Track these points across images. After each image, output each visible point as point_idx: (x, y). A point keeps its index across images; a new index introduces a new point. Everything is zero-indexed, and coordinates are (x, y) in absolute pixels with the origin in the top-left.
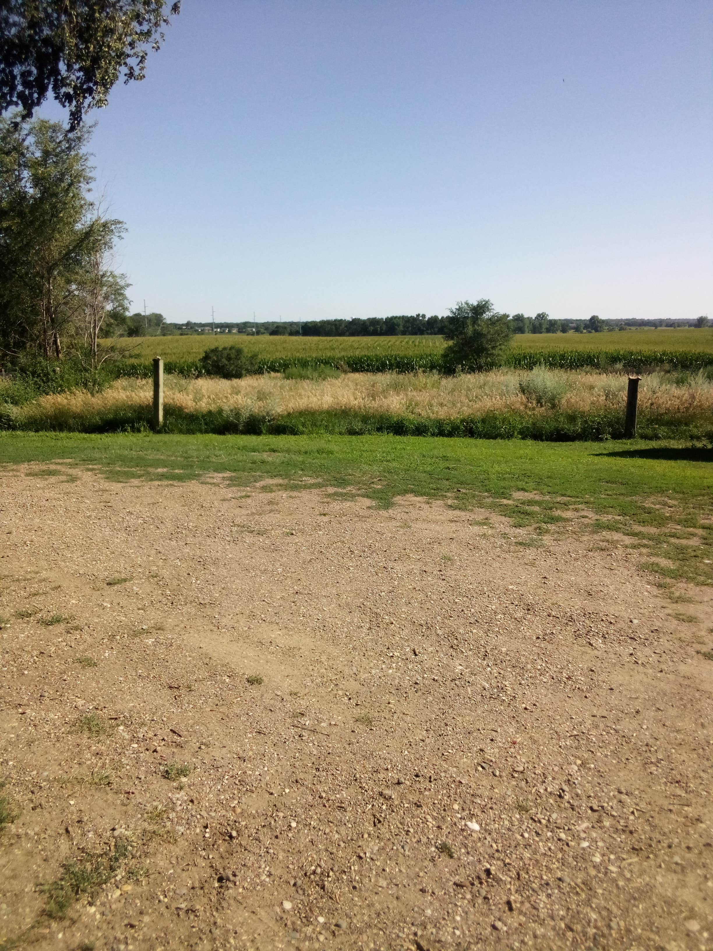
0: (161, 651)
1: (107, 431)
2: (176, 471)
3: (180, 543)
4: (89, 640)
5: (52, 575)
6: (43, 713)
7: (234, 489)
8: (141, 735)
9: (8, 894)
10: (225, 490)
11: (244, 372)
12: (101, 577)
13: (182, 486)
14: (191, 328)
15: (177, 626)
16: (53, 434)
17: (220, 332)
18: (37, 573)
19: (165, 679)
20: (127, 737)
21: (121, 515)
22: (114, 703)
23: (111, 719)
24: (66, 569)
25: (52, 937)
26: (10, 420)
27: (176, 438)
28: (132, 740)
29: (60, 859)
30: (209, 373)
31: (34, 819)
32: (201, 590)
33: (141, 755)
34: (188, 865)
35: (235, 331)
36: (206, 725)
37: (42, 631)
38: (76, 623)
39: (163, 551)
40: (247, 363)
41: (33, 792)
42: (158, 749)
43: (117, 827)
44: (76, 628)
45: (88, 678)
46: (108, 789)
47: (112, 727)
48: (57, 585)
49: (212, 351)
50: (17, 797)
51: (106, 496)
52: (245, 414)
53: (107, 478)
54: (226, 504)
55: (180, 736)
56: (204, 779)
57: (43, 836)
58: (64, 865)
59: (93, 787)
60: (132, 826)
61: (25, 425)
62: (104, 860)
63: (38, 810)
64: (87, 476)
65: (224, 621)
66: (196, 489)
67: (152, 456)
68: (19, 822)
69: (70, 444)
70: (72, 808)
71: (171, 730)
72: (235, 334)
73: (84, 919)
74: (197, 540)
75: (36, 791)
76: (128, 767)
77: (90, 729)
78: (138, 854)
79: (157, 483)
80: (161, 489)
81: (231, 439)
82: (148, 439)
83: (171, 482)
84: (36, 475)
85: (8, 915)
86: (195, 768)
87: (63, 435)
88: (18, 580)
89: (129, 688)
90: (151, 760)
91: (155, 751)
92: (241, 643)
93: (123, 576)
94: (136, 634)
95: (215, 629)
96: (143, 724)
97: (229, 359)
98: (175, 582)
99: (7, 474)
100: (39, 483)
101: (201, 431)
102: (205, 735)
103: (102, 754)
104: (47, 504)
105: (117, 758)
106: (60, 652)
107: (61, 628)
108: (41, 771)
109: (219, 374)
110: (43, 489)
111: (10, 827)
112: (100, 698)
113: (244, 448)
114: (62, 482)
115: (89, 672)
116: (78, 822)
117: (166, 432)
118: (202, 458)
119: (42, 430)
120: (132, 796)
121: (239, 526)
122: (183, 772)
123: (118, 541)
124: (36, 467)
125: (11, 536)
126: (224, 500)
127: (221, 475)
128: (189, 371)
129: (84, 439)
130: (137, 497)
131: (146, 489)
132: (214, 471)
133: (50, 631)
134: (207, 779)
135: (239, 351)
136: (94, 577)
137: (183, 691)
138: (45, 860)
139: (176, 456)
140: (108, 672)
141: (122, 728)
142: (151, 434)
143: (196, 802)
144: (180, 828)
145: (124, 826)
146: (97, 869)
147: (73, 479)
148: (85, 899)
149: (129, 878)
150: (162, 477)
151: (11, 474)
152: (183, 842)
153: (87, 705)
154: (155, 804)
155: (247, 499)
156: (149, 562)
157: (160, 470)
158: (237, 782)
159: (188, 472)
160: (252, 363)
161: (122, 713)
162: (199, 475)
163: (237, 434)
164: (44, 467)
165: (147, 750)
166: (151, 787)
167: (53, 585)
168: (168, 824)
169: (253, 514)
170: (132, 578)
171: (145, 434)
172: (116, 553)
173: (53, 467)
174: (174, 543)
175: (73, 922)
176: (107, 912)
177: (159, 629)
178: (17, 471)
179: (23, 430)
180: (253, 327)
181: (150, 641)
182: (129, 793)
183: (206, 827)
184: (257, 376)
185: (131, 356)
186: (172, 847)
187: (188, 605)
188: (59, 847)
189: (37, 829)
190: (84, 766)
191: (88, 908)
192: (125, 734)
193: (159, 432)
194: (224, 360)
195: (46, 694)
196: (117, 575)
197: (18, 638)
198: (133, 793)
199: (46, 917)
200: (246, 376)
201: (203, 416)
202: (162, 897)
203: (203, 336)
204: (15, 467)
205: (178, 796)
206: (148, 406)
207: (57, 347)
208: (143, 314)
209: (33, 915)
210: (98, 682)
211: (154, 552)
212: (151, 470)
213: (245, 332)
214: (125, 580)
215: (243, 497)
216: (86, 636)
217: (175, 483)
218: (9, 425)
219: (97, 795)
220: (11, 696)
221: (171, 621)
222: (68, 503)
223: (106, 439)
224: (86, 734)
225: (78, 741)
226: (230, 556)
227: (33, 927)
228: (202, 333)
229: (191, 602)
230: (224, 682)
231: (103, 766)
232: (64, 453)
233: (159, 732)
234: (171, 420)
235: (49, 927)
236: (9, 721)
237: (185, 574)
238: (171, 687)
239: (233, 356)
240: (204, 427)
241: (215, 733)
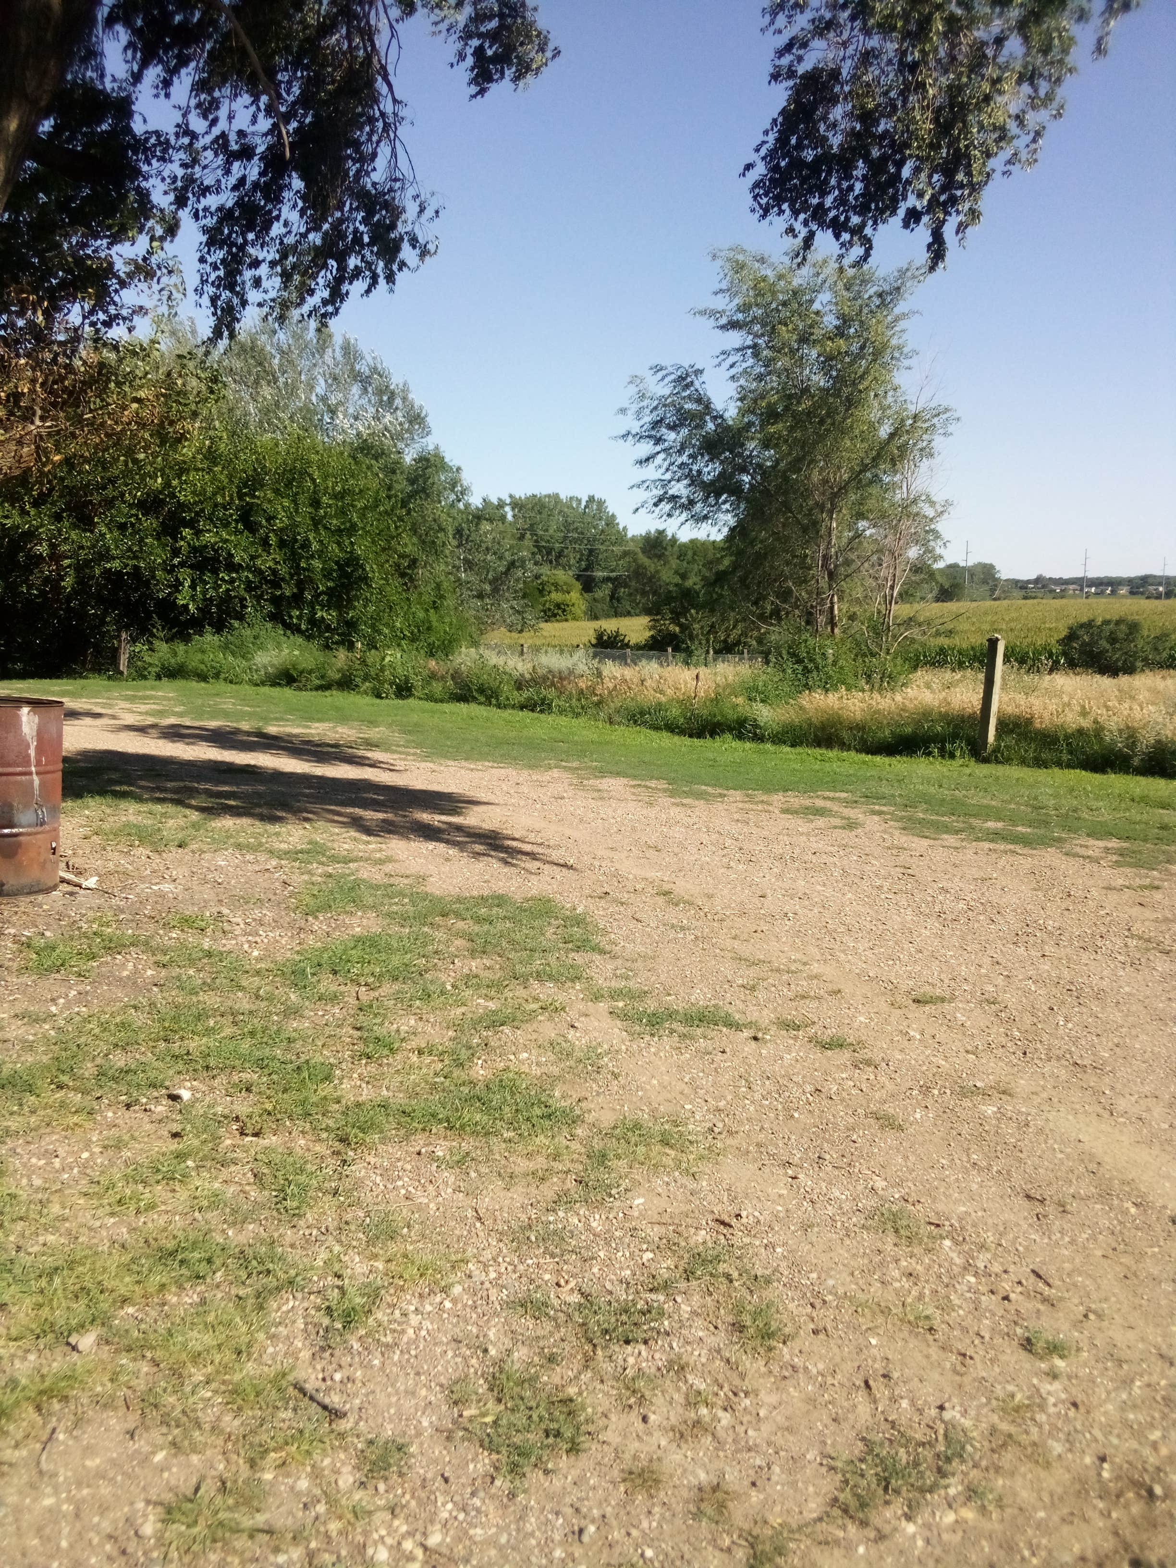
0: (1009, 1130)
1: (900, 753)
2: (1019, 829)
3: (1033, 953)
4: (890, 1086)
5: (828, 971)
6: (824, 1185)
7: (1127, 870)
8: (981, 1265)
9: (782, 1454)
10: (1109, 871)
11: (1139, 664)
12: (904, 988)
13: (1031, 856)
14: (1044, 587)
15: (1036, 1093)
16: (818, 751)
17: (1096, 594)
18: (805, 964)
19: (1017, 1179)
20: (957, 1261)
21: (930, 891)
22: (934, 1200)
23: (930, 1223)
24: (848, 966)
25: (849, 1548)
26: (756, 726)
27: (1014, 772)
28: (965, 1268)
29: (858, 1426)
30: (1072, 665)
31: (815, 1349)
32: (1075, 1041)
33: (983, 1298)
34: (1072, 1514)
35: (1123, 591)
36: (1095, 1280)
37: (816, 1055)
38: (865, 1054)
39: (1003, 961)
40: (1148, 648)
41: (813, 1306)
42: (1012, 1296)
43: (947, 1405)
44: (868, 1063)
45: (891, 1148)
46: (930, 1337)
47: (930, 1236)
48: (836, 988)
49: (1082, 626)
50: (792, 1306)
51: (904, 858)
52: (1147, 740)
53: (904, 829)
54: (1113, 897)
55: (1049, 1285)
56: (1095, 1372)
57: (830, 1380)
58: (863, 1439)
59: (906, 1328)
60: (972, 1413)
61: (776, 736)
62: (926, 1453)
63: (822, 1336)
64: (873, 823)
65: (1122, 1104)
66: (1056, 863)
67: (976, 799)
68: (796, 1344)
69: (845, 768)
70: (874, 1351)
71: (1033, 1271)
72: (1123, 596)
73: (898, 1538)
74: (1063, 952)
75: (818, 1307)
76: (961, 1312)
77: (897, 1231)
78: (984, 1463)
79: (987, 845)
80: (994, 856)
81: (1116, 781)
82: (968, 771)
83: (1012, 847)
84: (796, 812)
85: (783, 1485)
86: (1078, 1350)
87: (832, 754)
88: (778, 970)
89: (957, 1180)
90: (1001, 1312)
91: (1006, 1298)
92: (1156, 1150)
93: (938, 992)
94: (965, 1092)
95: (1106, 1114)
96: (982, 1247)
97: (1113, 639)
98: (1028, 1020)
99: (754, 807)
100: (801, 825)
101: (1059, 764)
102: (1094, 1296)
103: (917, 1277)
104: (814, 859)
105: (942, 1291)
106: (844, 1094)
107: (844, 1057)
108: (823, 1276)
109: (1091, 666)
110: (808, 835)
111: (781, 1350)
112: (910, 1184)
113: (1144, 800)
114: (835, 827)
115: (891, 1138)
116: (884, 1376)
117: (998, 762)
118: (1063, 811)
119: (801, 744)
120: (968, 1361)
121: (1140, 938)
122: (1055, 1349)
123: (928, 933)
124: (796, 800)
125: (767, 902)
126: (1109, 888)
127: (1101, 844)
128: (1036, 659)
129: (864, 762)
130: (955, 865)
131: (969, 854)
132: (1088, 835)
133: (829, 1059)
134: (1102, 1375)
135: (1134, 628)
136: (890, 987)
137: (1051, 1209)
138: (834, 1420)
139: (1017, 803)
140: (922, 1144)
141: (947, 1243)
142: (972, 762)
143: (1082, 1409)
144: (1055, 1444)
145: (958, 1408)
146: (916, 1464)
147: (851, 825)
148: (898, 1507)
149: (969, 1499)
150: (995, 836)
151: (760, 807)
152: (1061, 1471)
153: (891, 1190)
154: (1011, 1388)
155: (1154, 892)
156: (979, 975)
157: (991, 824)
158: (1159, 1398)
159: (1042, 831)
160: (1156, 649)
161: (948, 1219)
162: (1059, 840)
163: (1127, 772)
164: (808, 802)
165: (992, 1292)
166: (1003, 1358)
167: (830, 987)
168: (1034, 1430)
169: (1166, 920)
170: (953, 998)
171: (961, 761)
172: (926, 953)
173: (820, 803)
174: (1021, 950)
175: (881, 1537)
176: (934, 1541)
177: (1004, 1092)
178: (770, 804)
179: (773, 742)
180: (1160, 584)
181: (990, 1110)
182: (964, 1355)
183: (1103, 1459)
184: (1164, 672)
185: (938, 634)
186: (1043, 1474)
187: (1054, 1062)
188: (855, 1406)
189: (821, 1366)
190: (890, 1288)
191: (904, 1523)
192: (954, 1255)
193: (986, 761)
194: (1104, 644)
195: (827, 1157)
196: (928, 988)
197: (782, 1058)
198: (971, 1358)
199: (840, 1512)
200: (1143, 671)
201: (1067, 737)
202: (1026, 1553)
203: (1064, 601)
204: (765, 798)
205: (1049, 1387)
206: (972, 716)
207: (832, 617)
208: (962, 564)
209: (820, 1500)
210: (906, 1158)
211: (987, 961)
212: (975, 822)
213: (1142, 593)
214: (943, 1000)
215: (1146, 887)
216: (883, 1079)
217: (1018, 848)
218: (755, 734)
219: (913, 1343)
220: (777, 1146)
221: (1022, 1085)
222: (845, 862)
223: (899, 765)
224: (891, 1238)
225: (879, 1244)
226: (1127, 989)
227: (820, 1519)
228: (1062, 595)
229: (1058, 1059)
230: (1126, 1212)
231: (920, 1297)
232: (834, 783)
233: (1012, 1268)
234: (1010, 740)
235: (844, 1528)
236: (774, 1184)
237: (1045, 1008)
238: (1028, 1197)
239: (1121, 635)
240: (1065, 757)
241: (1113, 1299)
